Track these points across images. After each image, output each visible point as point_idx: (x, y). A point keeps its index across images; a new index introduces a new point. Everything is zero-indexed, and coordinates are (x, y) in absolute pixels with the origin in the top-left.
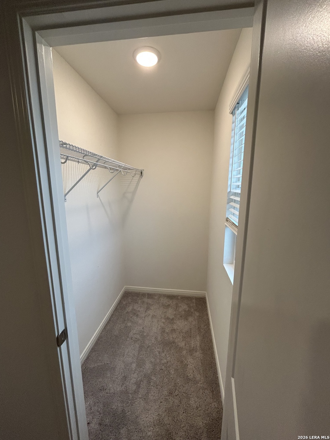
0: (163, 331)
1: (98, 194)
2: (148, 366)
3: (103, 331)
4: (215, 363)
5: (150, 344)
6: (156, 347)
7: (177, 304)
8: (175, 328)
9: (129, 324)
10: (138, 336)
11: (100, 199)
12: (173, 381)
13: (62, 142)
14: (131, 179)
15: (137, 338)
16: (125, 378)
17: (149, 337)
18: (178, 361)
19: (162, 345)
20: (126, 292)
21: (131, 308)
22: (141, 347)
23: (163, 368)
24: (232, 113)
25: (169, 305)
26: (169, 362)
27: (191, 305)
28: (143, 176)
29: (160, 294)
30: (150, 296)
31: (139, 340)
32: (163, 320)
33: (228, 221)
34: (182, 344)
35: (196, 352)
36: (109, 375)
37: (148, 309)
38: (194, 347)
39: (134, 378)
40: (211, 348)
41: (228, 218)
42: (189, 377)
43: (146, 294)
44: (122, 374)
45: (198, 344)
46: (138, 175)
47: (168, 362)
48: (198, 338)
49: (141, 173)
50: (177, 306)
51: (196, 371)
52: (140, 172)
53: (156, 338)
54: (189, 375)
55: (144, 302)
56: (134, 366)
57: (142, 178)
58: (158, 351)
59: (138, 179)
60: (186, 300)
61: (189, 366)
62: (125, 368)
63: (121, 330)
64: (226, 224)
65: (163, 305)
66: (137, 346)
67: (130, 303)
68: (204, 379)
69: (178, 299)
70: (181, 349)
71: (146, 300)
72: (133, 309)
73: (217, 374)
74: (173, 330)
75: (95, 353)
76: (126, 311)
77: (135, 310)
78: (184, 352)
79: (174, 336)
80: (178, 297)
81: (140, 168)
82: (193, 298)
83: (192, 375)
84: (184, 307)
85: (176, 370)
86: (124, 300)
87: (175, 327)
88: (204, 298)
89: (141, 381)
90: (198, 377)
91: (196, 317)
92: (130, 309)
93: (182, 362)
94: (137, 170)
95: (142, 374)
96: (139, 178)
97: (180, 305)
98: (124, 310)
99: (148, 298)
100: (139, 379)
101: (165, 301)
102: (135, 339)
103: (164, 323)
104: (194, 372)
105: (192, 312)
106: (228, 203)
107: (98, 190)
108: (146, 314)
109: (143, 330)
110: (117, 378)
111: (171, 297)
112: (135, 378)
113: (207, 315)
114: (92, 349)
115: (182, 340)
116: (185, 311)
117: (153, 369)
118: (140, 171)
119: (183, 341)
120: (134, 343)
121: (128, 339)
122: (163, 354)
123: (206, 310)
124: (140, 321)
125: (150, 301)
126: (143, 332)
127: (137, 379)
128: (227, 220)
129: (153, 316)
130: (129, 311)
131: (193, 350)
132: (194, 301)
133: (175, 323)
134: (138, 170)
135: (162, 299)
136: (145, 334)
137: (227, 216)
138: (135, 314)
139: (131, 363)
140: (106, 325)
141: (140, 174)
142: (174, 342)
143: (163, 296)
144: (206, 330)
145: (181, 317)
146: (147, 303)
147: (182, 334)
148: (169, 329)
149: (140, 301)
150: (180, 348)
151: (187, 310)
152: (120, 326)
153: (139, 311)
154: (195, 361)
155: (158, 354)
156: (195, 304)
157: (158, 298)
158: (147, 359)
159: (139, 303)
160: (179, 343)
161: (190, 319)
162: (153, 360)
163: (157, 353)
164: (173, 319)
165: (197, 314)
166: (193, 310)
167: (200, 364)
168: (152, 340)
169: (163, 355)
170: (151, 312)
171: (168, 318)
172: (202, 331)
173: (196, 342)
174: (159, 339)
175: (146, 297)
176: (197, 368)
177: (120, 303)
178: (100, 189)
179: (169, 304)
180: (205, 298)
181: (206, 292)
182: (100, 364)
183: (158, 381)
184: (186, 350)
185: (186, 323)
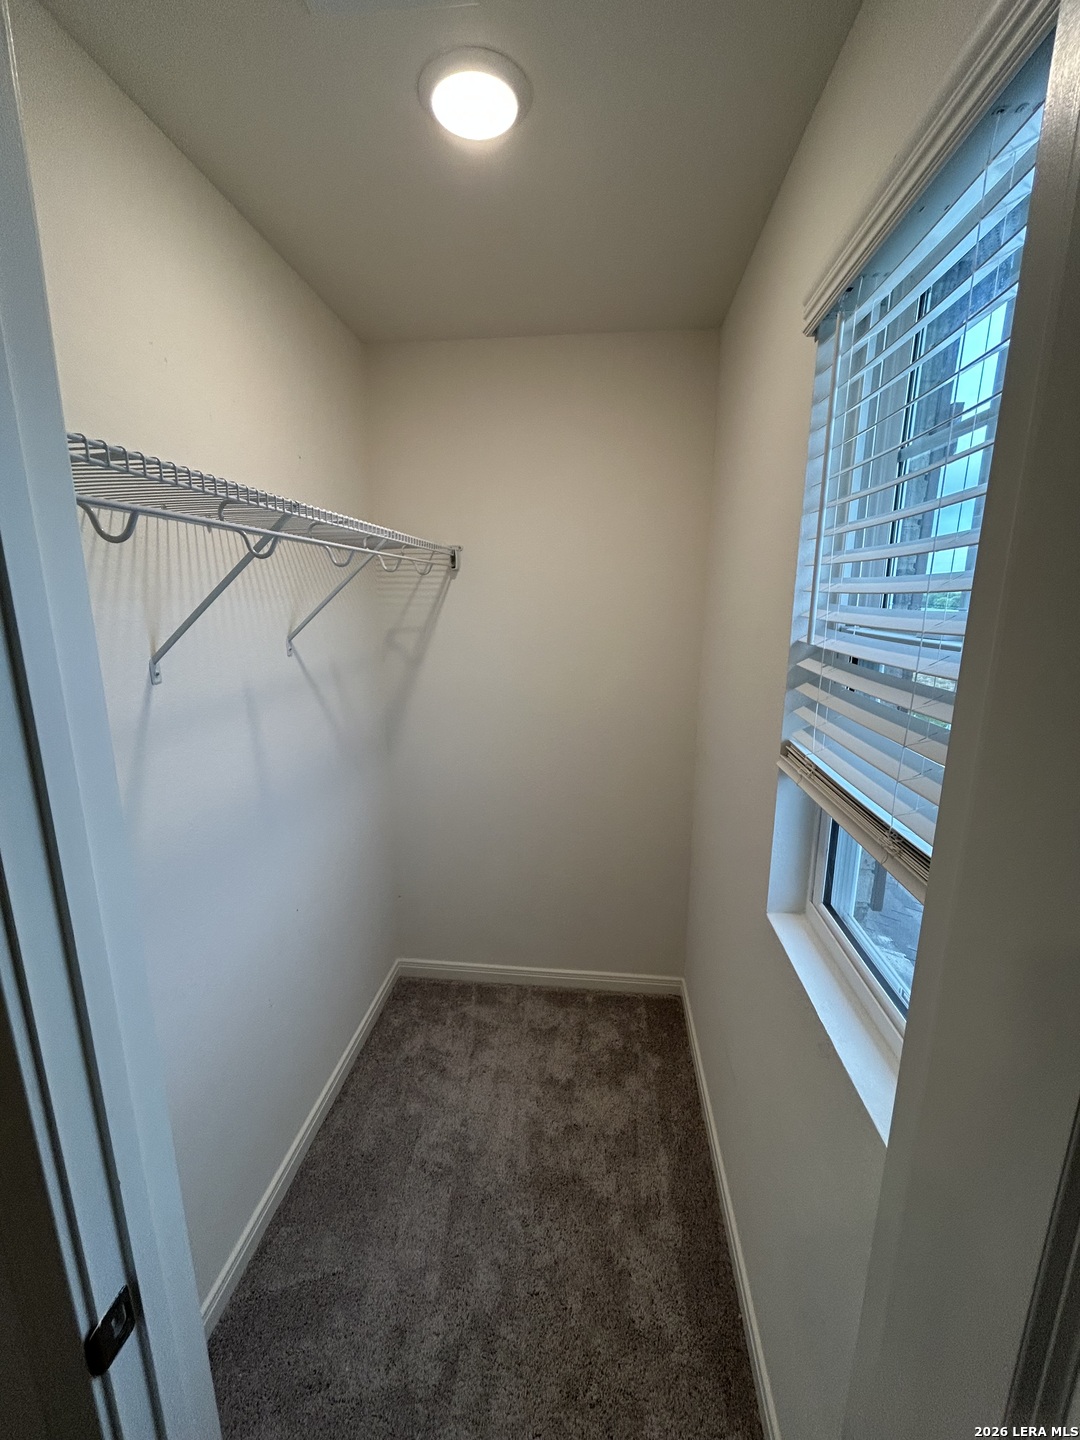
0: (537, 1136)
1: (290, 641)
2: (485, 1280)
3: (318, 1138)
4: (730, 1265)
5: (490, 1189)
6: (514, 1202)
7: (582, 1024)
8: (579, 1119)
9: (414, 1107)
10: (447, 1155)
11: (300, 661)
12: (578, 1342)
13: (105, 447)
14: (417, 580)
15: (441, 1164)
16: (401, 1332)
17: (485, 1158)
18: (594, 1259)
19: (532, 1193)
20: (400, 979)
21: (419, 1041)
22: (456, 1199)
23: (541, 1287)
24: (815, 333)
25: (554, 1029)
26: (561, 1265)
27: (633, 1028)
28: (457, 570)
29: (520, 988)
30: (486, 993)
31: (450, 1170)
32: (536, 1090)
33: (790, 756)
34: (606, 1187)
35: (657, 1216)
36: (339, 1323)
37: (480, 1043)
38: (649, 1198)
39: (433, 1330)
40: (712, 1199)
41: (789, 744)
42: (637, 1327)
43: (474, 989)
44: (388, 1317)
45: (665, 1188)
46: (442, 567)
47: (556, 1263)
48: (663, 1159)
49: (453, 559)
50: (583, 1033)
51: (661, 1299)
52: (449, 557)
53: (512, 1164)
54: (635, 1316)
55: (464, 1015)
56: (433, 1280)
57: (453, 577)
58: (519, 1218)
59: (440, 580)
60: (611, 1010)
61: (634, 1278)
62: (401, 1292)
63: (383, 1132)
64: (779, 764)
65: (533, 1030)
66: (445, 1195)
67: (416, 1024)
68: (692, 1332)
69: (585, 1004)
70: (603, 1204)
71: (472, 1009)
72: (429, 1048)
73: (739, 1312)
74: (572, 1129)
75: (289, 1229)
76: (403, 1056)
77: (433, 1049)
78: (616, 1219)
79: (578, 1152)
80: (584, 995)
81: (449, 542)
82: (639, 1001)
83: (648, 1318)
84: (606, 1035)
85: (589, 1296)
86: (396, 1012)
87: (579, 1116)
88: (676, 1002)
89: (461, 1345)
90: (671, 1323)
91: (650, 1074)
92: (414, 1046)
93: (610, 1260)
94: (434, 549)
95: (464, 1317)
96: (445, 578)
97: (592, 1027)
98: (395, 1052)
99: (479, 1002)
100: (451, 1339)
101: (538, 1012)
102: (436, 1169)
103: (538, 1099)
104: (655, 1301)
105: (636, 1056)
106: (792, 686)
107: (290, 631)
108: (474, 1068)
109: (464, 1129)
110: (369, 1335)
111: (562, 997)
112: (438, 1335)
113: (690, 1064)
114: (279, 1213)
115: (604, 1169)
116: (612, 1051)
117: (504, 1295)
118: (449, 552)
119: (608, 1172)
120: (433, 1185)
121: (411, 1168)
122: (538, 1227)
123: (687, 1044)
124: (453, 1096)
125: (486, 1014)
126: (466, 1138)
127: (444, 1338)
128: (787, 749)
129: (500, 1075)
130: (412, 1054)
131: (647, 1208)
132: (641, 1010)
133: (576, 1100)
134: (441, 547)
135: (528, 1005)
136: (472, 1147)
137: (784, 737)
138: (433, 1065)
139: (423, 1271)
140: (332, 1111)
141: (448, 562)
142: (576, 1179)
143: (534, 993)
144: (691, 1127)
145: (598, 1074)
146: (478, 1024)
147: (603, 1145)
148: (555, 1124)
149: (450, 1014)
150: (599, 1202)
151: (617, 1048)
152: (380, 1115)
153: (448, 1054)
154: (657, 1256)
155: (520, 1230)
156: (644, 1025)
157: (516, 1002)
158: (479, 1252)
159: (448, 1022)
160: (596, 1183)
161: (632, 1082)
162: (501, 1255)
163: (517, 1223)
164: (569, 1085)
165: (655, 1062)
166: (638, 1047)
167: (675, 1269)
168: (497, 1169)
169: (538, 1232)
170: (489, 1058)
171: (552, 1081)
172: (675, 1129)
173: (656, 1175)
174: (524, 1167)
175: (473, 998)
176: (664, 1285)
177: (380, 1022)
178: (299, 623)
179: (555, 1024)
180: (680, 997)
181: (683, 980)
182: (309, 1276)
183: (524, 1345)
184: (619, 1212)
185: (616, 1099)
